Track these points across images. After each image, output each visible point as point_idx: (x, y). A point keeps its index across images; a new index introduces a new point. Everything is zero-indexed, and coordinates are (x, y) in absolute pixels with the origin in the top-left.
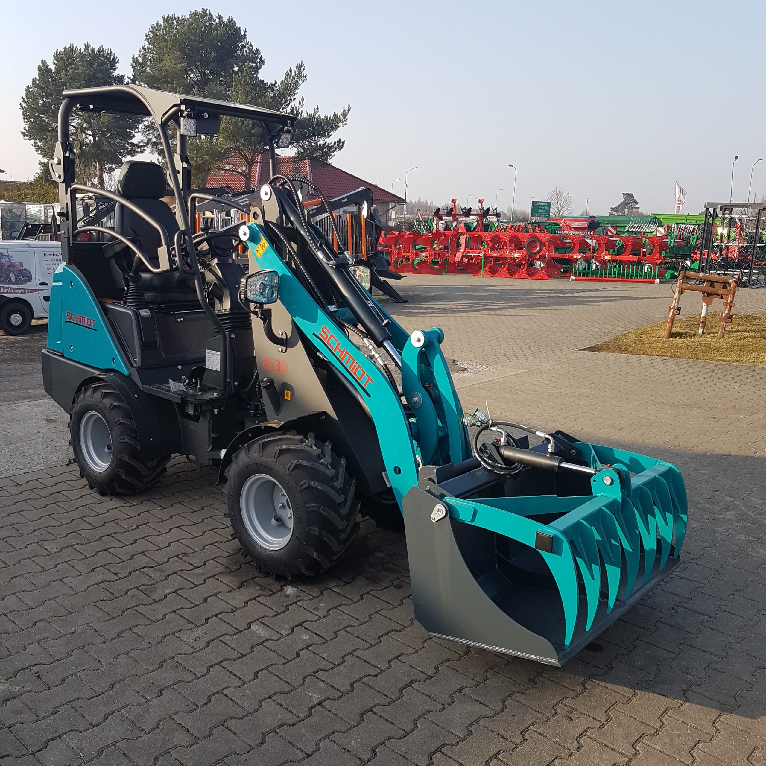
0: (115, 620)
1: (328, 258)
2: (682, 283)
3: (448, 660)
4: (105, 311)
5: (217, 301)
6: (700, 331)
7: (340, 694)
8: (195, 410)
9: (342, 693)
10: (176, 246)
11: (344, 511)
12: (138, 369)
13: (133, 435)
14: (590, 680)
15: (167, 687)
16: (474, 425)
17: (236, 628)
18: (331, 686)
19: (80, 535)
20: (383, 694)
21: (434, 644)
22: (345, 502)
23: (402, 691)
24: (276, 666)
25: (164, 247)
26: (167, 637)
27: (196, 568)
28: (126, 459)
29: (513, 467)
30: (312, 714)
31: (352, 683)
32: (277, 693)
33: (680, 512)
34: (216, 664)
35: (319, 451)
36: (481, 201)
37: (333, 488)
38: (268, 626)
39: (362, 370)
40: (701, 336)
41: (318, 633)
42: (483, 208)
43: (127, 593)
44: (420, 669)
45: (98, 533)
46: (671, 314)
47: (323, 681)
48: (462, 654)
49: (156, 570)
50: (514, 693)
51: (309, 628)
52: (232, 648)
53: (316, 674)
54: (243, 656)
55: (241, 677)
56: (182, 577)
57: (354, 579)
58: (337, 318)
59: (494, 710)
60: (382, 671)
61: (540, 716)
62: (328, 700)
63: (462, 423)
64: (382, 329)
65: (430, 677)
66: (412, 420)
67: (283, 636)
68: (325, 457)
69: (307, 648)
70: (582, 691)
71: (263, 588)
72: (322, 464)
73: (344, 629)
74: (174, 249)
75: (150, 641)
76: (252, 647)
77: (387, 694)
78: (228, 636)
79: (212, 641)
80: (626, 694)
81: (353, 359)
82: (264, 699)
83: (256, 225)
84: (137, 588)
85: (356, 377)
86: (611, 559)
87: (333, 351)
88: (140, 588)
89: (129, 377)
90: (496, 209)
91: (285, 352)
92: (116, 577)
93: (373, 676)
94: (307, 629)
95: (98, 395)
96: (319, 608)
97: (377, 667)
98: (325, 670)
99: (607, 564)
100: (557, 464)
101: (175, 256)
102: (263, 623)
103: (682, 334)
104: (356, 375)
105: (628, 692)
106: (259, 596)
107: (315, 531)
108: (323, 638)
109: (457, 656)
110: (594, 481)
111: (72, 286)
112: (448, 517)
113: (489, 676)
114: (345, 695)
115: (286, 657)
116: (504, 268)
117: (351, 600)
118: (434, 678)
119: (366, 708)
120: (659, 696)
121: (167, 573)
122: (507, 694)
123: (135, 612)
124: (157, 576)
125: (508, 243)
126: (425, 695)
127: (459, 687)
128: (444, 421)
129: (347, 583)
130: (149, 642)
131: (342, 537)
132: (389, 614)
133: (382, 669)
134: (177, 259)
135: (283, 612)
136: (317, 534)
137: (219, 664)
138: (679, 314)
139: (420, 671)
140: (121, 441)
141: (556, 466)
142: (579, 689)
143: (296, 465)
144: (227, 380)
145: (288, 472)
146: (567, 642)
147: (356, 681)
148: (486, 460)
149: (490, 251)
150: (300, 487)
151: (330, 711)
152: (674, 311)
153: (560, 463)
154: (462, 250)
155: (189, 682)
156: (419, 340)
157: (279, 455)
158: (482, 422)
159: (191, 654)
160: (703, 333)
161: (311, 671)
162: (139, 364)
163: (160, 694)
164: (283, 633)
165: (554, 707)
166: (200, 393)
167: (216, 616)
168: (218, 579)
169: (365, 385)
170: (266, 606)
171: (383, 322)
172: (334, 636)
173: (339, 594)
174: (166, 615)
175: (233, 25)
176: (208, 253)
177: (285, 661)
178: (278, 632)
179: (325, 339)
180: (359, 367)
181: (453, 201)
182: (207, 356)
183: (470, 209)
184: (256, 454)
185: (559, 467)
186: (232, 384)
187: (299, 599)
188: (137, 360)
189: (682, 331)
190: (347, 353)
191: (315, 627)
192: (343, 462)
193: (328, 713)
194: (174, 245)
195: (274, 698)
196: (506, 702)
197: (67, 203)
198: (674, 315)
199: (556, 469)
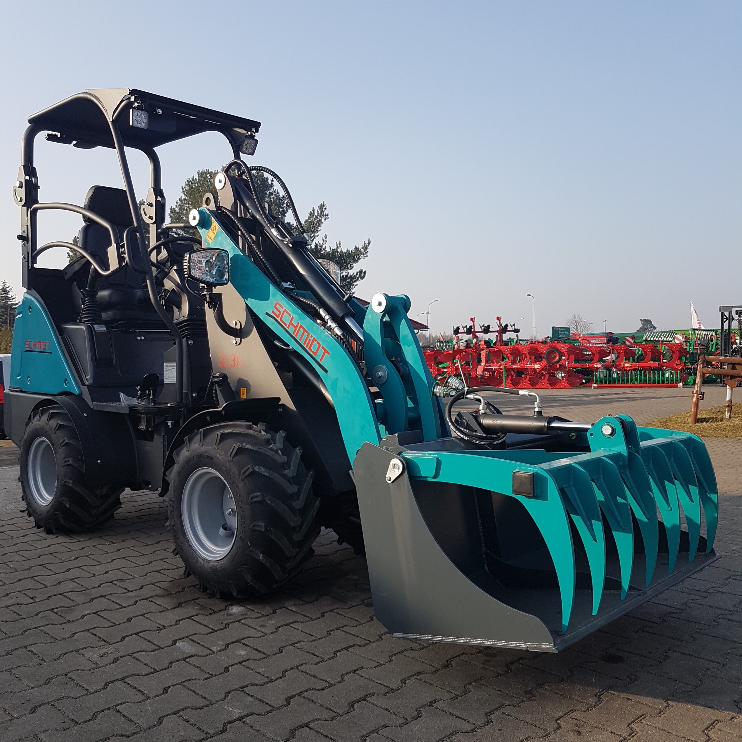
0: (11, 639)
1: (284, 236)
2: (703, 367)
3: (420, 673)
4: (61, 332)
5: (176, 310)
6: (727, 415)
7: (270, 708)
8: (148, 424)
9: (273, 707)
10: (125, 242)
11: (298, 504)
12: (88, 387)
13: (80, 457)
14: (607, 691)
15: (45, 704)
16: (447, 395)
17: (157, 645)
18: (260, 701)
19: (8, 566)
20: (327, 708)
21: (405, 657)
22: (298, 493)
23: (353, 706)
24: (195, 681)
25: (114, 245)
26: (67, 654)
27: (129, 591)
28: (70, 483)
29: (495, 436)
30: (226, 730)
31: (289, 697)
32: (187, 708)
33: (707, 490)
34: (118, 680)
35: (268, 436)
36: (499, 319)
37: (284, 476)
38: (198, 643)
39: (318, 343)
40: (728, 420)
41: (259, 648)
42: (501, 325)
43: (37, 615)
44: (382, 683)
45: (27, 565)
46: (695, 399)
47: (252, 696)
48: (439, 667)
49: (81, 594)
50: (503, 705)
51: (249, 644)
52: (145, 664)
53: (245, 689)
54: (156, 671)
55: (146, 692)
56: (110, 600)
57: (317, 599)
58: (292, 294)
59: (474, 724)
60: (331, 685)
61: (537, 730)
62: (252, 715)
63: (433, 394)
64: (343, 304)
65: (393, 691)
66: (379, 401)
67: (213, 652)
68: (275, 443)
69: (240, 663)
70: (596, 703)
71: (203, 608)
72: (271, 449)
73: (293, 644)
74: (123, 246)
75: (44, 659)
76: (171, 663)
77: (332, 708)
78: (144, 653)
79: (121, 657)
80: (656, 707)
81: (307, 332)
82: (167, 715)
83: (208, 210)
84: (52, 610)
85: (311, 353)
86: (618, 522)
87: (286, 327)
88: (55, 610)
89: (80, 395)
90: (514, 325)
91: (239, 344)
92: (32, 601)
93: (318, 690)
94: (246, 645)
95: (45, 417)
96: (267, 625)
97: (326, 681)
98: (257, 685)
99: (614, 531)
100: (546, 424)
101: (125, 254)
102: (193, 641)
103: (709, 419)
104: (311, 350)
105: (660, 704)
106: (197, 615)
107: (261, 526)
108: (263, 653)
109: (433, 669)
110: (591, 435)
111: (30, 312)
112: (406, 473)
113: (472, 689)
114: (276, 710)
115: (211, 673)
116: (525, 379)
117: (309, 617)
118: (399, 691)
119: (301, 723)
120: (702, 708)
121: (93, 597)
122: (494, 707)
123: (39, 631)
124: (79, 598)
125: (527, 355)
126: (383, 709)
127: (429, 701)
128: (414, 400)
129: (307, 603)
130: (42, 660)
131: (297, 537)
132: (354, 631)
133: (333, 682)
134: (126, 256)
135: (221, 629)
136: (263, 530)
137: (123, 679)
138: (703, 399)
139: (381, 684)
140: (66, 464)
141: (545, 426)
142: (592, 701)
143: (239, 448)
144: (184, 391)
145: (230, 458)
146: (566, 620)
147: (295, 696)
148: (462, 429)
149: (510, 364)
150: (243, 474)
151: (251, 727)
152: (697, 396)
153: (549, 423)
154: (483, 364)
155: (76, 698)
156: (380, 304)
157: (221, 441)
158: (456, 389)
159: (90, 670)
160: (730, 417)
161: (239, 685)
162: (91, 381)
163: (33, 710)
164: (214, 649)
165: (556, 721)
166: (152, 404)
167: (137, 634)
168: (152, 601)
169: (321, 360)
170: (201, 623)
171: (344, 296)
172: (278, 652)
173: (296, 612)
174: (75, 633)
175: (261, 176)
176: (167, 261)
177: (208, 676)
178: (208, 649)
179: (278, 316)
180: (314, 340)
181: (472, 320)
182: (165, 370)
183: (489, 326)
184: (197, 445)
185: (549, 428)
186: (190, 395)
187: (245, 617)
188: (89, 378)
189: (709, 417)
190: (301, 326)
191: (257, 644)
192: (298, 451)
193: (247, 728)
194: (124, 241)
195: (181, 713)
196: (492, 716)
197: (27, 226)
198: (698, 400)
199: (545, 429)
